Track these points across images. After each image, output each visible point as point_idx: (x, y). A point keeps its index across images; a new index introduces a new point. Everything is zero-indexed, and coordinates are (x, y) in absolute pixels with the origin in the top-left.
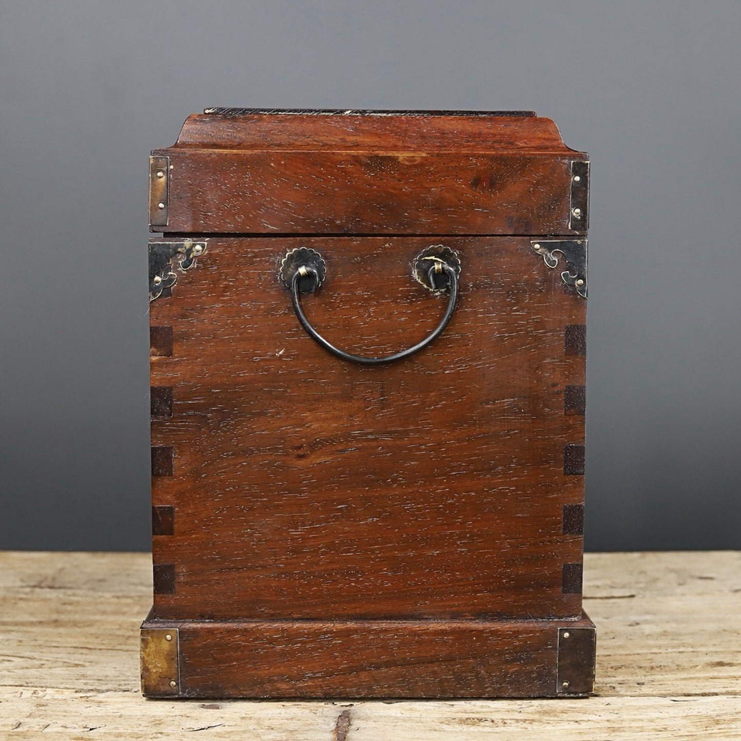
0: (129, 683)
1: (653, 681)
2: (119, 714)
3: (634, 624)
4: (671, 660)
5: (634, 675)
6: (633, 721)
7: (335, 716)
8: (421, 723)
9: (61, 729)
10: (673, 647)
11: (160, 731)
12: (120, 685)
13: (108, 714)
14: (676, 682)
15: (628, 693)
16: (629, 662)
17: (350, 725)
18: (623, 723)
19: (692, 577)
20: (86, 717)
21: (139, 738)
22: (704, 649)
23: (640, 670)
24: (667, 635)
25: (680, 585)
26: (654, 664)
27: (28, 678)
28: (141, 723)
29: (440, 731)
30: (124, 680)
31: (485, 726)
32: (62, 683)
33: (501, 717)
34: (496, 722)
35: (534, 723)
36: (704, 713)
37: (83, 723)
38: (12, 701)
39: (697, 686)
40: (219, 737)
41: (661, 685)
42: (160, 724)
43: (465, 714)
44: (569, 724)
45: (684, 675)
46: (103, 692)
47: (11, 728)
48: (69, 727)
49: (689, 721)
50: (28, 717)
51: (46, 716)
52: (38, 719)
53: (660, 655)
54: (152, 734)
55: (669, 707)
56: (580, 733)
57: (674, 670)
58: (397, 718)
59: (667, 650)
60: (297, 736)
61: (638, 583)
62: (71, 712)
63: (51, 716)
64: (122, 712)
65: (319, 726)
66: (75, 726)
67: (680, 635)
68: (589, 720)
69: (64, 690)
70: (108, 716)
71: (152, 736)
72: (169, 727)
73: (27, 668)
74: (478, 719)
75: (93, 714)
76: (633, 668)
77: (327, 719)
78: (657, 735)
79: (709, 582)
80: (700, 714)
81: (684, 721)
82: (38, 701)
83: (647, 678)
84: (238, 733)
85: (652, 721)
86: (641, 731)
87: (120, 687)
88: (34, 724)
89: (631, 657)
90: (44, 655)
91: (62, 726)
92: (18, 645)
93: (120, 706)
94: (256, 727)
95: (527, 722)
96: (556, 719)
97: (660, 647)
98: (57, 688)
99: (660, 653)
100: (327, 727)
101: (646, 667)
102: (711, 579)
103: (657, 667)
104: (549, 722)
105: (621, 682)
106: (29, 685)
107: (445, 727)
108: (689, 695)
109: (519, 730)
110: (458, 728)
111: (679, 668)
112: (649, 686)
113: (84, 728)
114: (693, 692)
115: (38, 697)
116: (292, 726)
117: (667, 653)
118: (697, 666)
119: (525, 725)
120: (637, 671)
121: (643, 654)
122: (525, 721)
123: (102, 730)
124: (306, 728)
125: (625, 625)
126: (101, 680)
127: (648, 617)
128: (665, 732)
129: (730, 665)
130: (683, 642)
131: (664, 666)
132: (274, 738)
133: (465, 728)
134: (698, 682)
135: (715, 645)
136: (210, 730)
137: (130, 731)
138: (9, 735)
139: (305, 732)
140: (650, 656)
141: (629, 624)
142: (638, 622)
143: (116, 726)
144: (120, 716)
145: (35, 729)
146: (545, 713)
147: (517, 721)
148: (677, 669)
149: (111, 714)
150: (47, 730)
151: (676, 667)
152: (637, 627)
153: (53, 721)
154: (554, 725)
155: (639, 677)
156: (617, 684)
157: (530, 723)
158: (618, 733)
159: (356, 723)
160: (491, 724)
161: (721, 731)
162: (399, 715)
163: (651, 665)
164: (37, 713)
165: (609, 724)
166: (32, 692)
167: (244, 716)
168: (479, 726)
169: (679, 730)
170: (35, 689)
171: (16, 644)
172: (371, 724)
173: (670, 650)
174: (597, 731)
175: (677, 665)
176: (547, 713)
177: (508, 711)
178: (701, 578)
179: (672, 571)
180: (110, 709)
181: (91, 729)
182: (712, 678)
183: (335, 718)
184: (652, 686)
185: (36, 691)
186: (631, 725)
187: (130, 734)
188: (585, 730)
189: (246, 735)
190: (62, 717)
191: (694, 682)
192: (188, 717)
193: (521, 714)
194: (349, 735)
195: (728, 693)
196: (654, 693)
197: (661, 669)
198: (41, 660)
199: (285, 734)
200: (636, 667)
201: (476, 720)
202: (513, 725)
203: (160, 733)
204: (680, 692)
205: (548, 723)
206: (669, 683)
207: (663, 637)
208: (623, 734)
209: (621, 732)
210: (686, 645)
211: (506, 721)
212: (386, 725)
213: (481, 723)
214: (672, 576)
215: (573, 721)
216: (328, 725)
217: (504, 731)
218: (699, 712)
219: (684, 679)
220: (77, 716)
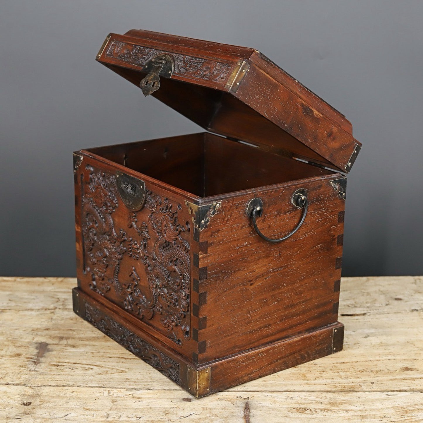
1: (378, 381)
3: (367, 336)
4: (385, 366)
5: (369, 377)
6: (371, 410)
7: (242, 406)
8: (280, 412)
9: (127, 419)
10: (386, 355)
11: (169, 419)
12: (145, 385)
13: (144, 407)
14: (388, 382)
15: (368, 390)
16: (367, 367)
17: (250, 412)
18: (367, 412)
19: (392, 298)
20: (135, 409)
22: (399, 357)
25: (387, 305)
26: (378, 369)
27: (103, 381)
29: (289, 417)
30: (146, 382)
31: (308, 414)
32: (119, 385)
33: (314, 407)
34: (312, 411)
35: (328, 412)
36: (401, 404)
37: (135, 414)
38: (100, 399)
39: (397, 385)
41: (381, 384)
43: (298, 405)
44: (343, 412)
45: (391, 377)
46: (138, 390)
47: (105, 418)
48: (130, 417)
50: (110, 410)
52: (115, 412)
55: (386, 400)
56: (349, 419)
58: (269, 408)
60: (229, 420)
61: (367, 303)
63: (120, 409)
65: (237, 413)
66: (132, 416)
67: (388, 345)
68: (352, 410)
70: (145, 408)
73: (101, 374)
75: (138, 407)
77: (239, 409)
79: (399, 302)
80: (399, 405)
81: (393, 411)
82: (112, 398)
83: (375, 379)
84: (203, 419)
85: (379, 410)
87: (145, 387)
88: (114, 415)
89: (367, 363)
90: (107, 364)
91: (127, 416)
92: (92, 356)
93: (148, 401)
94: (210, 415)
95: (326, 411)
96: (338, 408)
97: (379, 355)
99: (380, 360)
100: (240, 414)
101: (374, 371)
102: (401, 299)
103: (379, 371)
104: (335, 411)
105: (364, 382)
106: (105, 386)
107: (290, 414)
108: (393, 391)
109: (323, 416)
110: (297, 415)
111: (389, 372)
113: (136, 417)
114: (396, 389)
115: (111, 395)
116: (225, 413)
117: (383, 360)
118: (397, 370)
119: (325, 413)
120: (371, 373)
121: (372, 360)
122: (324, 410)
123: (145, 419)
124: (232, 415)
125: (363, 337)
126: (136, 382)
127: (373, 331)
128: (385, 419)
129: (411, 369)
130: (390, 351)
131: (382, 370)
134: (397, 382)
135: (404, 354)
139: (231, 418)
140: (376, 363)
141: (364, 336)
142: (368, 334)
143: (150, 415)
145: (116, 419)
147: (321, 410)
148: (388, 373)
149: (146, 407)
150: (121, 419)
152: (368, 339)
153: (122, 413)
154: (337, 413)
155: (372, 378)
156: (362, 384)
157: (327, 412)
159: (252, 411)
160: (310, 412)
161: (409, 418)
162: (270, 405)
163: (376, 369)
164: (113, 407)
165: (360, 413)
166: (108, 392)
167: (203, 407)
168: (305, 413)
169: (391, 417)
170: (109, 389)
172: (259, 412)
173: (384, 358)
174: (356, 418)
175: (388, 370)
177: (317, 403)
178: (396, 299)
179: (383, 293)
180: (144, 403)
181: (140, 418)
182: (403, 380)
183: (243, 408)
184: (377, 385)
186: (371, 414)
188: (351, 417)
189: (207, 421)
191: (395, 382)
194: (250, 420)
195: (411, 390)
196: (379, 390)
197: (381, 372)
198: (105, 367)
199: (223, 419)
200: (370, 371)
202: (319, 413)
204: (390, 389)
205: (335, 412)
206: (385, 382)
207: (381, 347)
208: (367, 420)
209: (366, 418)
210: (390, 353)
211: (317, 410)
212: (265, 413)
213: (306, 412)
214: (382, 297)
215: (345, 410)
216: (241, 413)
217: (316, 417)
218: (398, 404)
219: (391, 380)
220: (131, 408)
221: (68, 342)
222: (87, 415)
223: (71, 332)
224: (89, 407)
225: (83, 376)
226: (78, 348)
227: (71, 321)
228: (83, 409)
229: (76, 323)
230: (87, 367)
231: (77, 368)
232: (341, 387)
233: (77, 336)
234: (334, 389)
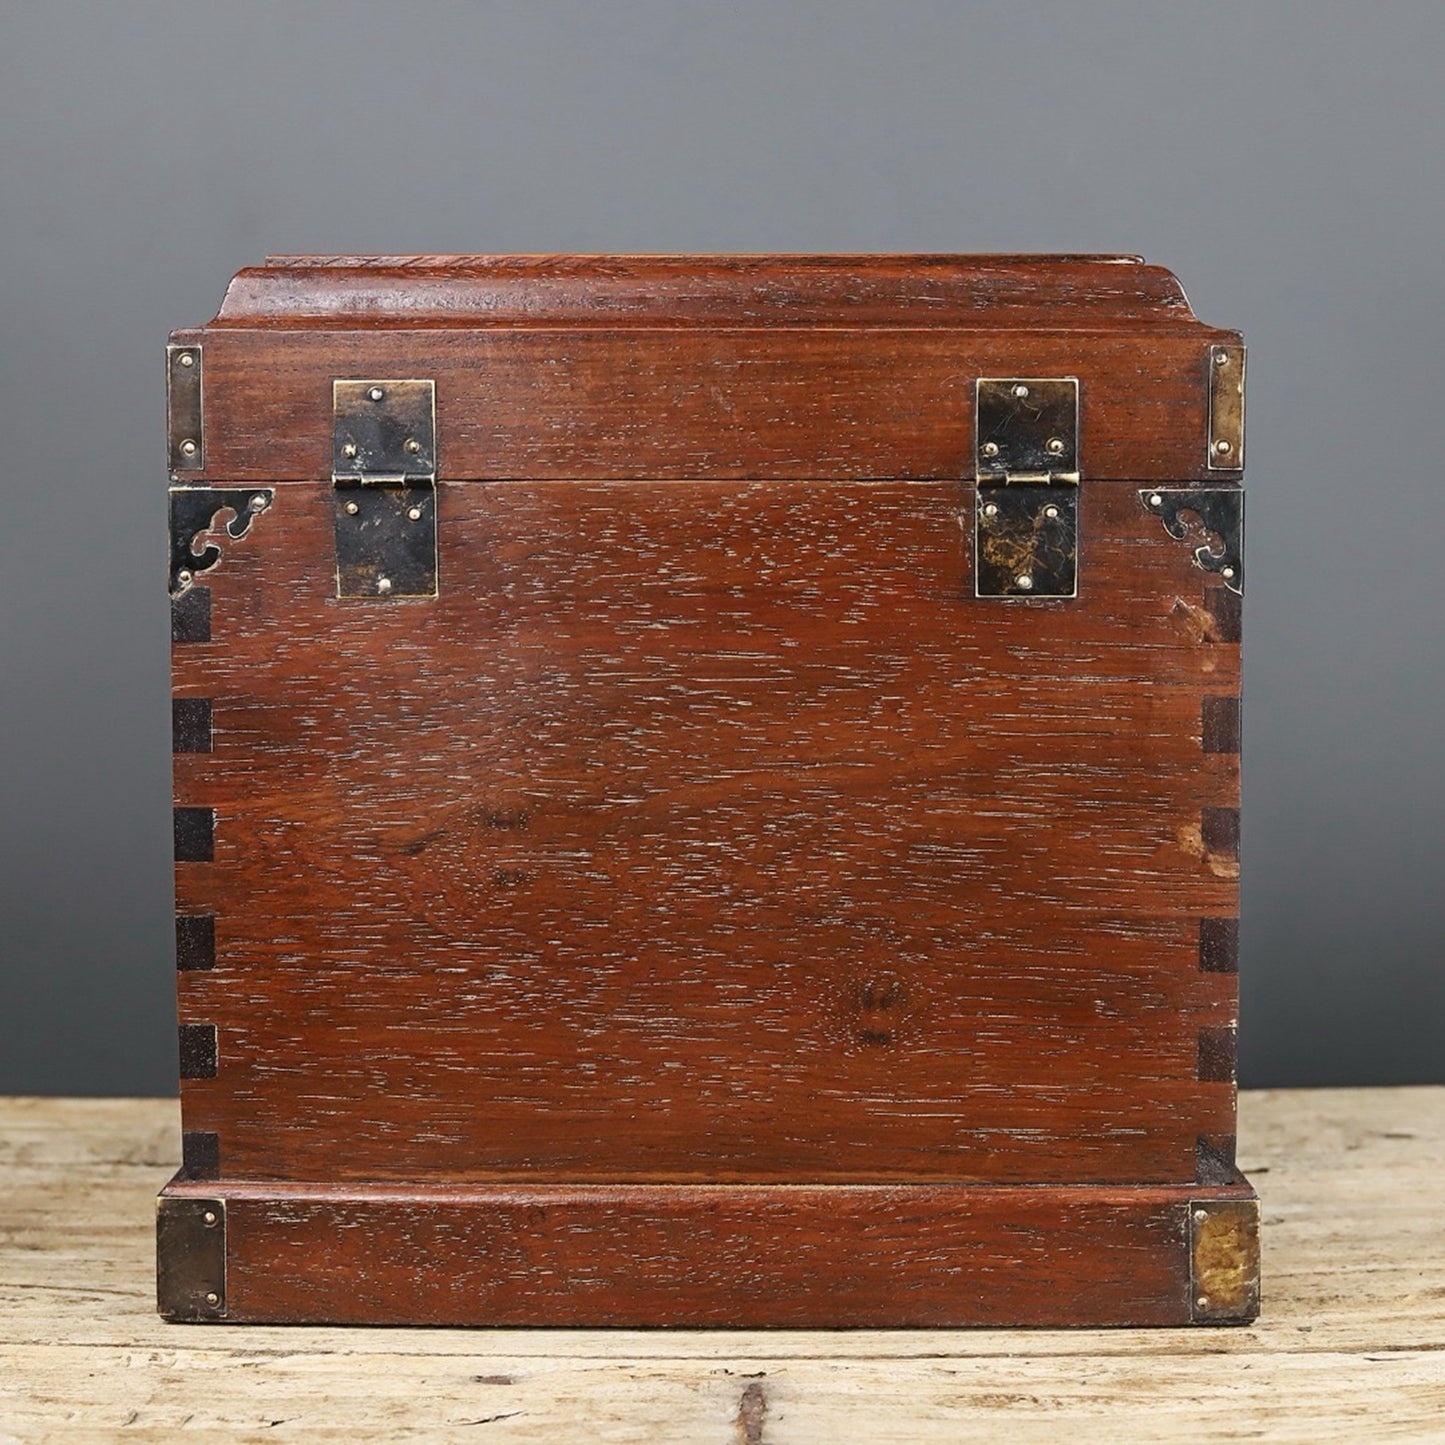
0: (331, 1337)
1: (1327, 1324)
2: (323, 1395)
3: (1274, 1221)
4: (1355, 1286)
5: (1289, 1314)
6: (1300, 1396)
7: (735, 1393)
8: (899, 1406)
9: (216, 1424)
10: (1356, 1262)
11: (406, 1426)
12: (314, 1343)
13: (301, 1395)
14: (1370, 1324)
15: (1283, 1347)
16: (1276, 1290)
17: (765, 1410)
18: (1282, 1400)
19: (1371, 1134)
20: (260, 1401)
21: (369, 1437)
22: (1414, 1265)
23: (1299, 1304)
24: (1339, 1241)
25: (1351, 1148)
26: (1323, 1294)
27: (136, 1331)
28: (367, 1410)
29: (938, 1419)
31: (1021, 1409)
32: (202, 1340)
33: (1049, 1393)
34: (1041, 1401)
35: (1114, 1403)
36: (1432, 1380)
37: (255, 1412)
38: (113, 1374)
39: (1410, 1332)
40: (521, 1434)
41: (1343, 1330)
42: (403, 1413)
43: (980, 1389)
44: (1180, 1403)
45: (1383, 1313)
46: (282, 1355)
47: (120, 1422)
48: (230, 1419)
49: (1404, 1396)
50: (148, 1403)
51: (183, 1400)
52: (169, 1406)
53: (1332, 1276)
54: (392, 1431)
55: (1363, 1370)
56: (1203, 1419)
57: (1364, 1304)
58: (851, 1397)
59: (1344, 1267)
60: (669, 1430)
61: (1269, 1146)
62: (230, 1392)
63: (193, 1400)
64: (328, 1391)
65: (708, 1412)
66: (242, 1417)
67: (1364, 1240)
68: (1217, 1397)
69: (209, 1352)
70: (302, 1399)
71: (391, 1435)
72: (422, 1419)
73: (131, 1312)
74: (1007, 1397)
75: (274, 1396)
76: (1286, 1300)
77: (720, 1400)
78: (1351, 1420)
79: (1404, 1142)
80: (1424, 1382)
81: (1397, 1396)
82: (163, 1373)
83: (1314, 1318)
84: (555, 1427)
85: (1336, 1395)
86: (1319, 1415)
87: (315, 1346)
88: (163, 1415)
89: (1279, 1282)
91: (218, 1419)
92: (106, 1271)
93: (321, 1380)
94: (588, 1416)
95: (1100, 1400)
96: (1154, 1394)
97: (1330, 1262)
98: (194, 1349)
99: (1331, 1273)
100: (722, 1415)
101: (1310, 1299)
102: (1408, 1137)
103: (1331, 1299)
104: (1141, 1400)
105: (1266, 1327)
106: (141, 1343)
107: (946, 1411)
108: (1397, 1349)
109: (1088, 1415)
110: (973, 1413)
111: (1373, 1300)
112: (1321, 1333)
113: (262, 1420)
114: (1405, 1343)
115: (162, 1366)
116: (656, 1412)
117: (1345, 1273)
118: (1406, 1296)
119: (1097, 1407)
120: (1294, 1305)
121: (1301, 1274)
122: (1095, 1399)
123: (296, 1425)
124: (684, 1417)
127: (1298, 1209)
128: (1365, 1416)
130: (1371, 1252)
131: (1344, 1297)
132: (625, 1435)
133: (985, 1413)
134: (1412, 1325)
135: (1433, 1257)
136: (500, 1422)
137: (350, 1427)
138: (120, 1436)
139: (683, 1424)
140: (1314, 1280)
142: (1282, 1217)
143: (321, 1417)
144: (326, 1399)
145: (167, 1425)
146: (1132, 1384)
147: (1082, 1399)
148: (1369, 1302)
149: (306, 1395)
150: (189, 1426)
151: (1367, 1298)
152: (1281, 1226)
153: (200, 1409)
154: (1152, 1405)
155: (1300, 1318)
156: (1260, 1331)
157: (1106, 1403)
158: (1275, 1419)
159: (776, 1408)
160: (1033, 1405)
162: (855, 1391)
163: (1319, 1295)
164: (164, 1394)
165: (1256, 1404)
166: (149, 1356)
167: (561, 1396)
168: (1010, 1409)
169: (1390, 1411)
170: (155, 1350)
171: (102, 1269)
172: (805, 1408)
173: (1350, 1268)
174: (1235, 1415)
175: (1368, 1295)
176: (1134, 1384)
177: (1062, 1382)
178: (1389, 1136)
179: (1332, 1123)
180: (303, 1387)
181: (274, 1424)
182: (1437, 1318)
183: (736, 1397)
184: (1327, 1333)
185: (156, 1354)
186: (1299, 1405)
187: (350, 1431)
188: (1213, 1414)
189: (572, 1431)
190: (215, 1403)
191: (1404, 1325)
192: (455, 1399)
193: (1085, 1387)
194: (767, 1428)
196: (1332, 1345)
197: (1339, 1301)
199: (645, 1427)
200: (1291, 1300)
201: (1002, 1398)
202: (1074, 1407)
203: (409, 1429)
204: (1380, 1343)
205: (1140, 1402)
206: (1357, 1327)
207: (1332, 1244)
208: (1284, 1420)
209: (1281, 1416)
210: (1377, 1258)
211: (1060, 1400)
212: (833, 1409)
213: (1014, 1405)
214: (1333, 1133)
215: (1187, 1398)
216: (725, 1411)
217: (1060, 1419)
218: (1422, 1380)
219: (1382, 1320)
220: (242, 1399)
221: (12, 1239)
222: (41, 1414)
223: (33, 1217)
224: (56, 1395)
225: (52, 1317)
226: (53, 1253)
227: (43, 1193)
228: (28, 1400)
229: (61, 1198)
230: (75, 1295)
231: (32, 1298)
232: (1167, 1341)
233: (57, 1224)
234: (1140, 1347)
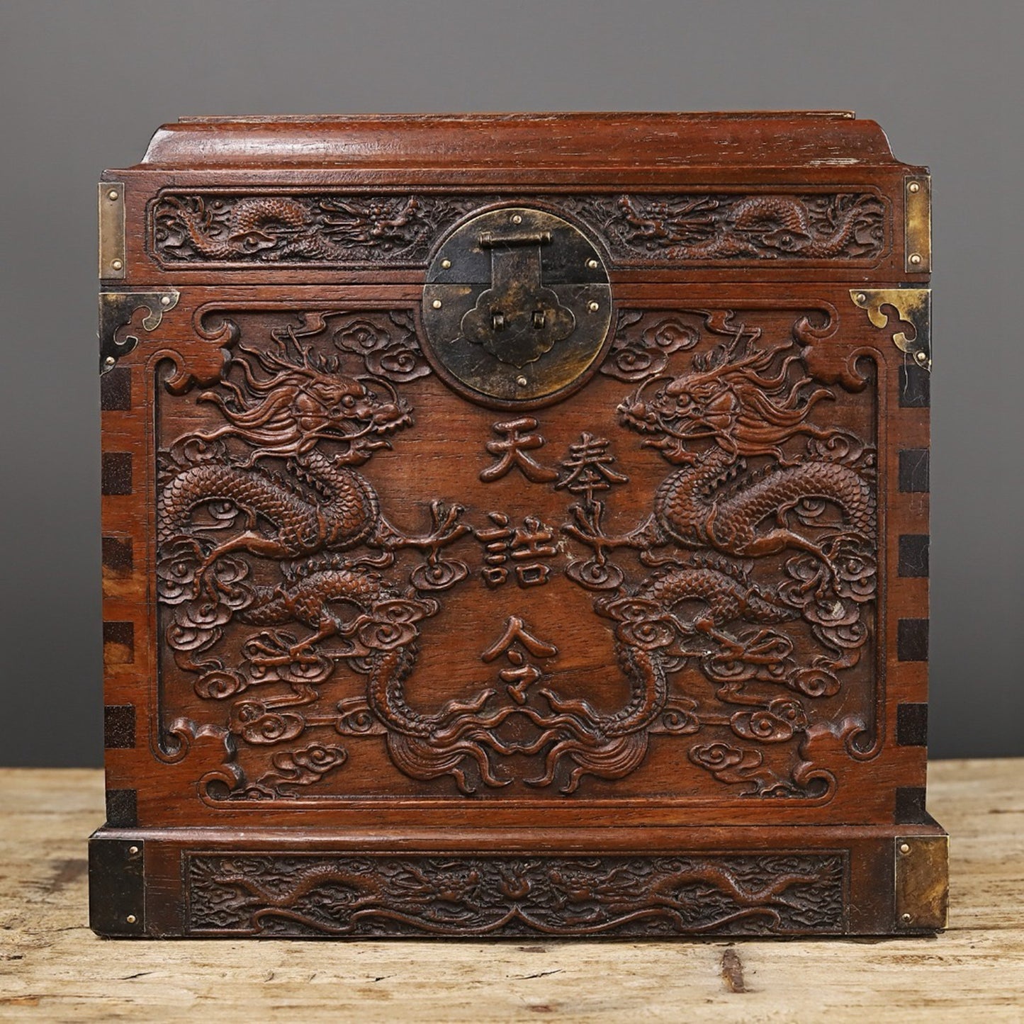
2: (410, 960)
7: (715, 956)
11: (476, 980)
13: (393, 960)
17: (741, 967)
20: (363, 965)
21: (450, 987)
28: (444, 970)
29: (870, 971)
31: (932, 965)
34: (945, 959)
35: (1000, 960)
40: (564, 985)
42: (472, 972)
48: (345, 976)
50: (281, 966)
51: (306, 964)
52: (297, 969)
54: (467, 983)
58: (802, 958)
60: (673, 981)
62: (339, 958)
64: (413, 958)
65: (699, 969)
66: (352, 975)
70: (395, 963)
71: (467, 986)
72: (487, 975)
74: (919, 956)
77: (705, 961)
84: (588, 980)
91: (335, 976)
94: (610, 972)
95: (989, 958)
100: (709, 970)
104: (1020, 958)
107: (876, 967)
109: (982, 969)
110: (896, 968)
116: (661, 970)
119: (988, 962)
122: (985, 957)
123: (393, 981)
124: (682, 973)
132: (641, 985)
133: (904, 969)
137: (435, 981)
138: (265, 989)
139: (682, 977)
143: (411, 974)
144: (412, 963)
146: (1009, 947)
147: (975, 957)
149: (397, 960)
150: (314, 982)
153: (321, 970)
157: (994, 960)
159: (749, 966)
160: (939, 962)
162: (805, 954)
164: (291, 960)
167: (586, 960)
168: (922, 965)
176: (1011, 947)
181: (378, 979)
183: (717, 959)
187: (436, 983)
189: (600, 983)
190: (330, 964)
192: (507, 962)
193: (975, 950)
194: (746, 979)
199: (655, 980)
201: (916, 957)
203: (478, 982)
205: (1019, 960)
211: (960, 958)
212: (792, 966)
213: (925, 961)
216: (711, 968)
220: (350, 964)
222: (202, 974)
224: (209, 961)
228: (191, 965)
